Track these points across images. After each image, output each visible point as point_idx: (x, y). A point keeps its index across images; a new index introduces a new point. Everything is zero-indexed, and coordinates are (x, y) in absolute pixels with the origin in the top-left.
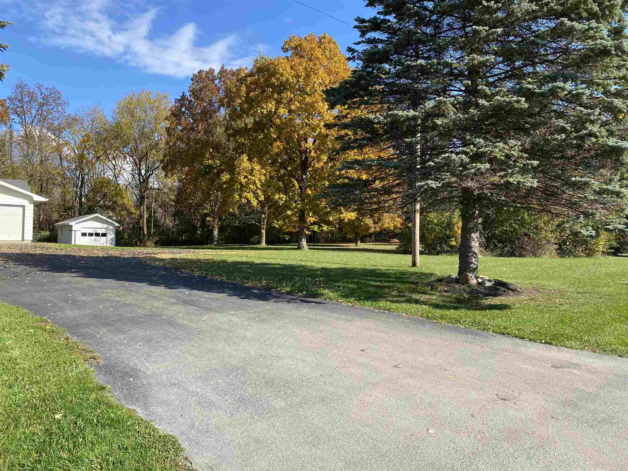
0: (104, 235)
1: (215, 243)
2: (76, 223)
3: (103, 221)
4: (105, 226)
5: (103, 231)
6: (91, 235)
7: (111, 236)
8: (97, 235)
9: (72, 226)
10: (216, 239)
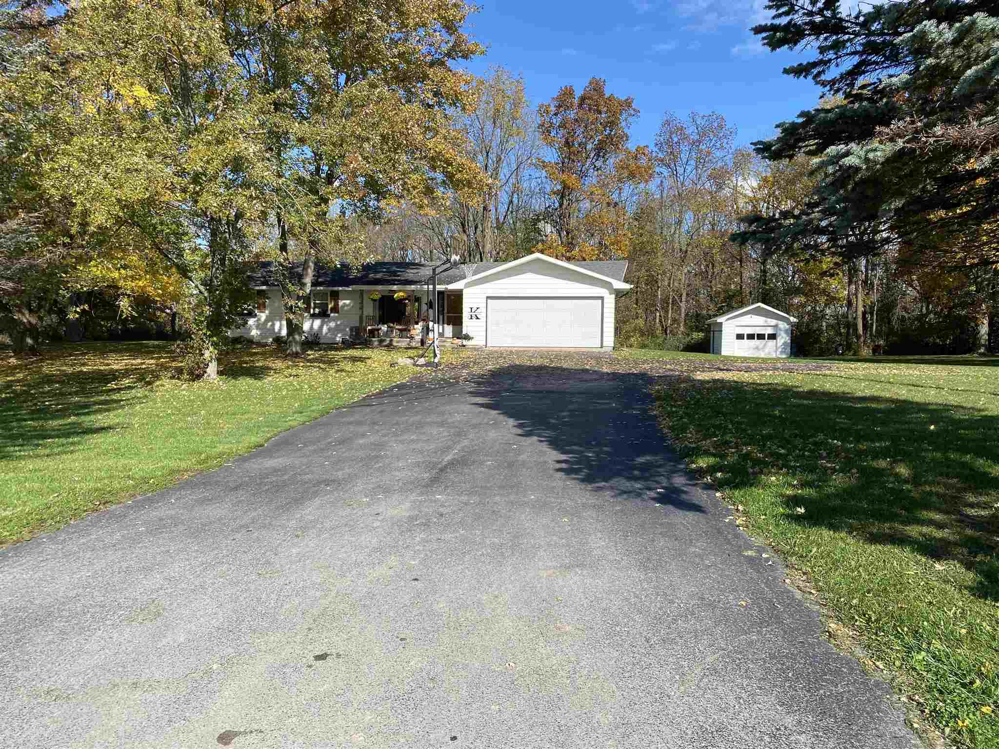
0: (772, 337)
1: (982, 350)
2: (728, 319)
3: (767, 314)
4: (773, 322)
5: (770, 331)
6: (751, 337)
7: (784, 339)
8: (761, 337)
9: (721, 323)
10: (983, 342)
